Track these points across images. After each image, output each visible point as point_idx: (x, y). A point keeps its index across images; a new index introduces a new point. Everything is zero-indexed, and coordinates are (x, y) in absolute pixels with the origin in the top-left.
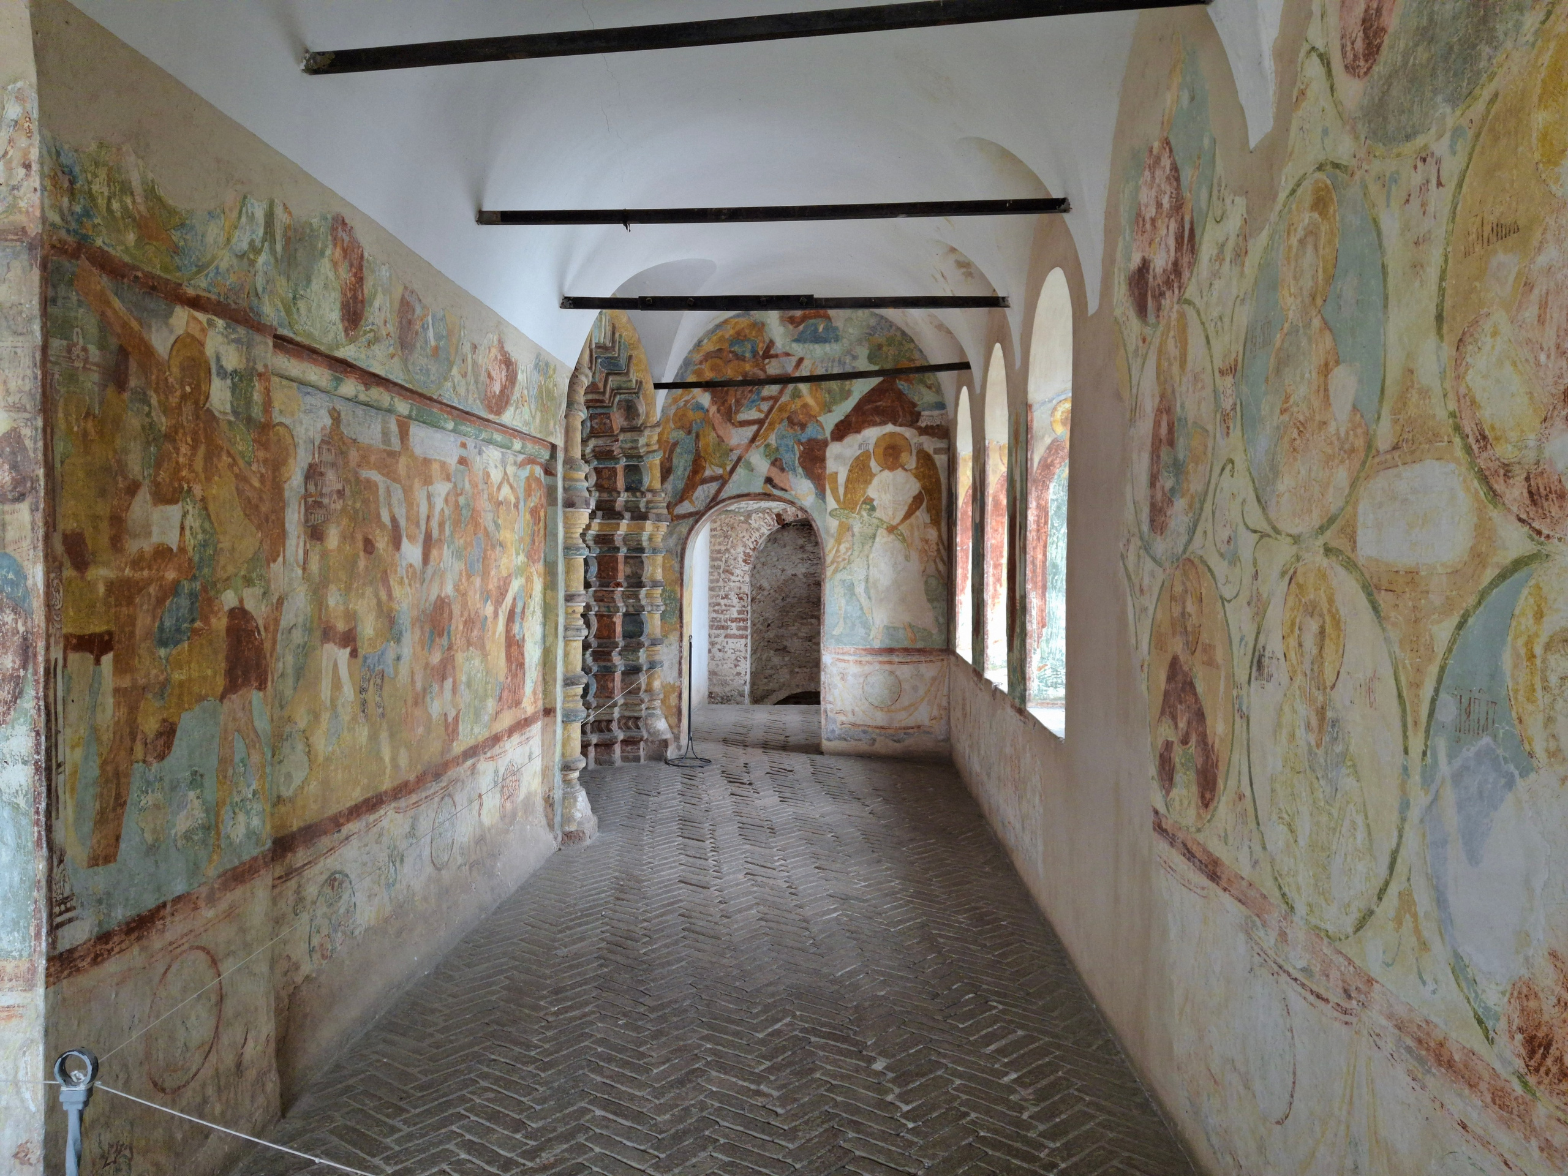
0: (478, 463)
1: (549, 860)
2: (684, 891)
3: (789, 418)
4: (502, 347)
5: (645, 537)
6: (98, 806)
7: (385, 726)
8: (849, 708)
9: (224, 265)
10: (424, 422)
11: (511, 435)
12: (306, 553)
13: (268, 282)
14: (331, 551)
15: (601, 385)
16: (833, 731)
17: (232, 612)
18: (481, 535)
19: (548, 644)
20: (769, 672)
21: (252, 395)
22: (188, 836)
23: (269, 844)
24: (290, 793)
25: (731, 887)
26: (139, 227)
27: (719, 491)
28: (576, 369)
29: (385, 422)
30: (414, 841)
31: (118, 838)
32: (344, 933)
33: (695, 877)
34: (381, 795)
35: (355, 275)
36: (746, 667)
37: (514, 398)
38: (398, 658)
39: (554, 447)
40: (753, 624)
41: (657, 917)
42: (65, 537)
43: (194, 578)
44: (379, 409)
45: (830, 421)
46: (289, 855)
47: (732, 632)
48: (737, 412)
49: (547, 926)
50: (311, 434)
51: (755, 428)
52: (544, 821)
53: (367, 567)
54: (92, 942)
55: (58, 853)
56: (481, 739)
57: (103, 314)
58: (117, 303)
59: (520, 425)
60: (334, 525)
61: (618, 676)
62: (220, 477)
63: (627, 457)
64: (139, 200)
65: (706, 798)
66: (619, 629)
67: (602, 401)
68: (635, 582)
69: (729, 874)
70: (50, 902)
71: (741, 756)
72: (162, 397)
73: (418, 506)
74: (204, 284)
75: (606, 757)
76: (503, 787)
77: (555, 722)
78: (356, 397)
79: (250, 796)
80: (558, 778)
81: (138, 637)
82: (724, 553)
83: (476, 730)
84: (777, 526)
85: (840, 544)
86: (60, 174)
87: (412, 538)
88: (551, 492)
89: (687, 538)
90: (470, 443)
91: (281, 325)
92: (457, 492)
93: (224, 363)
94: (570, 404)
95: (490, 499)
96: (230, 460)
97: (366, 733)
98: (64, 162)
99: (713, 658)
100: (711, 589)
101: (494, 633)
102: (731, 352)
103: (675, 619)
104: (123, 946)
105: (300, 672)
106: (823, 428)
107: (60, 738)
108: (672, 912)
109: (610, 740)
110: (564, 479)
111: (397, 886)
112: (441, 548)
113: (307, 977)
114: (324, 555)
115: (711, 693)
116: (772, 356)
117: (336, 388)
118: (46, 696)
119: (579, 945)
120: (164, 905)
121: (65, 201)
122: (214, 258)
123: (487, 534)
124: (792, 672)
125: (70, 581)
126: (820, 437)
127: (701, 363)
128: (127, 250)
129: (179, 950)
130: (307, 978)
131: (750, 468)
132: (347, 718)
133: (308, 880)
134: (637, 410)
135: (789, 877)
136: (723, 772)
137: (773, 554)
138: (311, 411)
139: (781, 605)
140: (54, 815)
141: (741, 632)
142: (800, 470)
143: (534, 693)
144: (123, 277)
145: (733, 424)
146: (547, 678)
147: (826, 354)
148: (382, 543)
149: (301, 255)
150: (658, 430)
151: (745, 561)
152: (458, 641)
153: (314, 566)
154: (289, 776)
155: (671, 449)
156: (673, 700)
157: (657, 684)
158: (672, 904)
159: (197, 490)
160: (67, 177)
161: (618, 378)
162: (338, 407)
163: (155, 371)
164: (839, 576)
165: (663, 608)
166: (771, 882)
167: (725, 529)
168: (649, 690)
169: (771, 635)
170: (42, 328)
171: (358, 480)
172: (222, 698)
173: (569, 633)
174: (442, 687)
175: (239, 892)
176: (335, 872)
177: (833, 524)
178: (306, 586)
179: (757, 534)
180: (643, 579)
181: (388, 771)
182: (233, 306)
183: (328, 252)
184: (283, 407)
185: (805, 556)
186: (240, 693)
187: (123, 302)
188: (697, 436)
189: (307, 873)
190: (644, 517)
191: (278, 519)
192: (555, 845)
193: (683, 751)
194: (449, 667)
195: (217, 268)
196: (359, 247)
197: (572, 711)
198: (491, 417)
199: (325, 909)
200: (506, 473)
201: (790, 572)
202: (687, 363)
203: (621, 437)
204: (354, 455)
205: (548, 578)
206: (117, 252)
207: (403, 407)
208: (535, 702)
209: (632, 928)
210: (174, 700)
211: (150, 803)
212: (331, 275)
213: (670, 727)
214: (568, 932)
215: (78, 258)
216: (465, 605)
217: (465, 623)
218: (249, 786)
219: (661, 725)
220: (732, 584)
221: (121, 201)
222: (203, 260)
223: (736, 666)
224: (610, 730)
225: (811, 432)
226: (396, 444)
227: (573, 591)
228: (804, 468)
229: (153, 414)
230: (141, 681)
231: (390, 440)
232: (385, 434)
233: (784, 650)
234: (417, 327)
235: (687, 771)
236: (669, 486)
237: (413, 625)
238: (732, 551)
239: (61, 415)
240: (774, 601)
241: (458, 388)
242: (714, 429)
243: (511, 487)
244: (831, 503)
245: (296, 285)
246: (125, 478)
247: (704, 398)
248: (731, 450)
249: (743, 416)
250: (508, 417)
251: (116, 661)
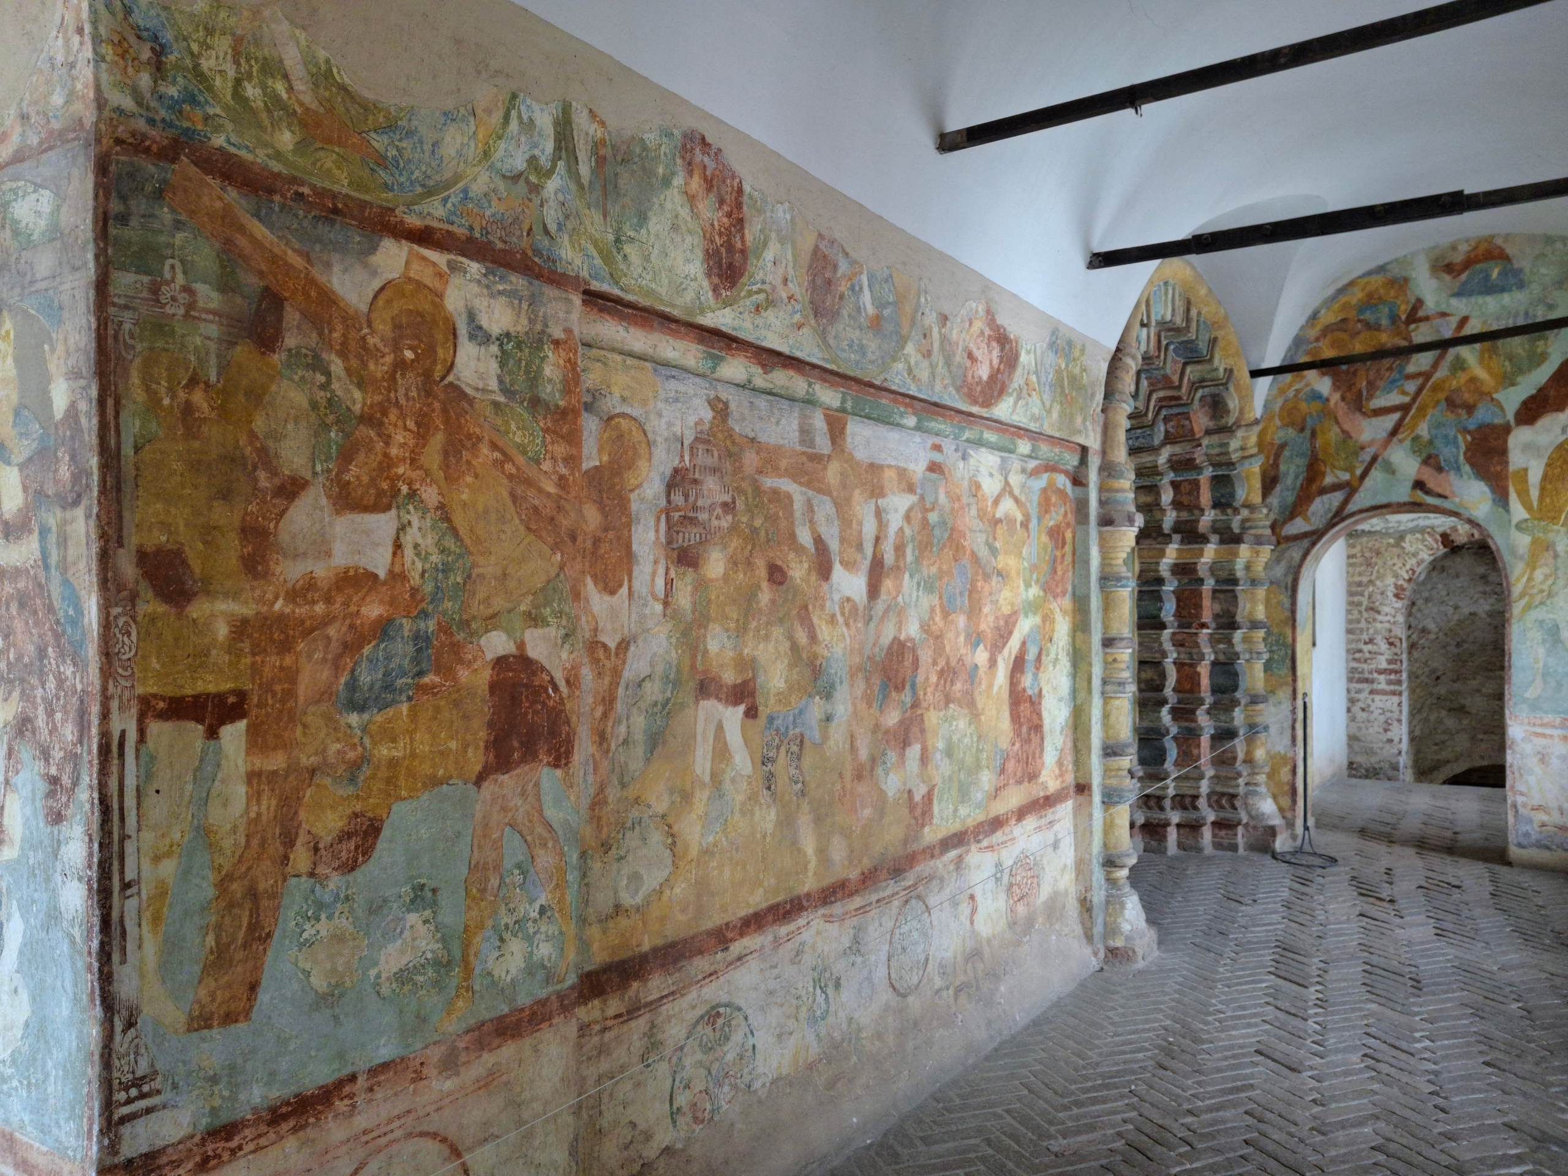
0: (960, 471)
1: (1083, 985)
2: (1262, 1069)
3: (1447, 399)
4: (993, 320)
5: (1240, 565)
6: (210, 941)
7: (805, 807)
8: (1553, 804)
9: (478, 188)
10: (869, 418)
11: (1013, 434)
12: (669, 583)
13: (567, 217)
14: (712, 580)
15: (1175, 378)
16: (1527, 835)
17: (501, 662)
18: (966, 561)
19: (1079, 702)
20: (1439, 737)
21: (540, 369)
22: (403, 977)
23: (571, 979)
24: (639, 899)
25: (1336, 1075)
26: (303, 124)
27: (1346, 502)
28: (1118, 350)
29: (804, 417)
30: (859, 960)
31: (253, 987)
32: (735, 1087)
33: (1282, 1046)
34: (799, 898)
35: (729, 215)
36: (1401, 732)
37: (1015, 385)
38: (828, 719)
39: (1084, 450)
40: (1412, 676)
41: (1210, 1109)
42: (142, 557)
43: (424, 614)
44: (792, 399)
45: (1512, 399)
46: (635, 985)
47: (1380, 687)
48: (1370, 397)
49: (1049, 1094)
50: (677, 430)
51: (1396, 416)
52: (1079, 930)
53: (773, 602)
54: (197, 1139)
55: (125, 1013)
56: (970, 823)
57: (228, 242)
58: (259, 230)
59: (1025, 420)
60: (719, 547)
61: (1205, 740)
62: (476, 476)
63: (1213, 465)
64: (299, 86)
65: (1321, 917)
66: (1205, 682)
67: (1179, 398)
68: (1228, 623)
69: (1337, 1051)
70: (107, 1085)
71: (1384, 856)
72: (354, 363)
73: (860, 524)
74: (439, 211)
75: (1191, 842)
76: (1011, 885)
77: (1090, 803)
78: (750, 382)
79: (534, 915)
80: (1098, 875)
81: (301, 699)
82: (1367, 586)
83: (963, 811)
84: (1442, 550)
85: (1533, 569)
86: (132, 40)
87: (848, 565)
88: (1081, 506)
89: (1300, 566)
90: (948, 445)
91: (596, 277)
92: (924, 506)
93: (485, 324)
94: (1108, 395)
95: (982, 515)
96: (497, 455)
97: (773, 815)
98: (141, 23)
99: (1353, 719)
100: (1349, 631)
101: (990, 686)
102: (1359, 321)
103: (1285, 671)
104: (263, 1141)
105: (655, 741)
106: (1502, 409)
107: (130, 847)
108: (1234, 1104)
109: (1196, 821)
110: (1101, 489)
111: (831, 1019)
112: (899, 578)
113: (667, 1148)
114: (701, 585)
115: (1351, 764)
116: (1421, 320)
117: (713, 369)
118: (102, 786)
119: (1084, 1138)
120: (353, 1078)
121: (145, 80)
122: (457, 178)
123: (975, 559)
124: (1473, 739)
125: (153, 619)
126: (1497, 421)
127: (1317, 340)
128: (278, 155)
129: (383, 1141)
130: (667, 1151)
131: (1390, 469)
132: (740, 798)
133: (669, 1019)
134: (1226, 405)
135: (1436, 1073)
136: (1354, 878)
137: (1440, 586)
138: (677, 400)
139: (1456, 651)
140: (116, 957)
141: (1392, 687)
142: (1467, 468)
143: (1060, 763)
144: (270, 191)
145: (1364, 414)
146: (1079, 744)
147: (1503, 307)
148: (798, 571)
149: (625, 181)
150: (1257, 429)
151: (1397, 596)
152: (930, 697)
153: (684, 598)
154: (636, 878)
155: (1275, 453)
156: (1285, 774)
157: (1260, 754)
158: (1238, 1090)
159: (430, 495)
160: (149, 45)
161: (1199, 367)
162: (724, 396)
163: (339, 327)
164: (1534, 614)
165: (1266, 656)
166: (1405, 1078)
167: (1367, 555)
168: (1249, 761)
169: (1442, 690)
170: (97, 257)
171: (757, 489)
172: (480, 780)
173: (1109, 688)
174: (902, 756)
175: (508, 1051)
176: (718, 1005)
177: (1523, 541)
178: (670, 626)
179: (1414, 561)
180: (1238, 618)
181: (812, 866)
182: (500, 245)
183: (678, 181)
184: (627, 394)
185: (1488, 589)
186: (514, 773)
187: (271, 226)
188: (1314, 434)
189: (666, 1009)
190: (1237, 540)
191: (619, 538)
192: (1094, 963)
193: (1299, 842)
194: (915, 730)
195: (465, 191)
196: (733, 177)
197: (1115, 790)
198: (975, 409)
199: (699, 1056)
200: (1007, 483)
201: (1466, 611)
202: (1298, 341)
203: (1205, 442)
204: (751, 460)
205: (1078, 617)
206: (259, 157)
207: (830, 397)
208: (1061, 775)
209: (1168, 1122)
210: (378, 786)
211: (323, 933)
212: (684, 212)
213: (1281, 809)
214: (1075, 1111)
215: (174, 160)
216: (939, 650)
217: (941, 673)
218: (532, 901)
219: (1267, 807)
220: (1379, 625)
221: (264, 86)
222: (438, 178)
223: (1386, 730)
224: (1196, 808)
225: (1483, 414)
226: (823, 444)
227: (1113, 633)
228: (1473, 465)
229: (335, 385)
230: (306, 760)
231: (812, 441)
232: (806, 432)
233: (1461, 710)
234: (842, 289)
235: (1301, 872)
236: (1274, 500)
237: (852, 676)
238: (1378, 583)
239: (135, 379)
240: (1444, 647)
241: (915, 372)
242: (1337, 422)
243: (1017, 500)
244: (1518, 511)
245: (619, 222)
246: (274, 473)
247: (1323, 384)
248: (1362, 448)
249: (1379, 402)
250: (1003, 410)
251: (253, 732)
